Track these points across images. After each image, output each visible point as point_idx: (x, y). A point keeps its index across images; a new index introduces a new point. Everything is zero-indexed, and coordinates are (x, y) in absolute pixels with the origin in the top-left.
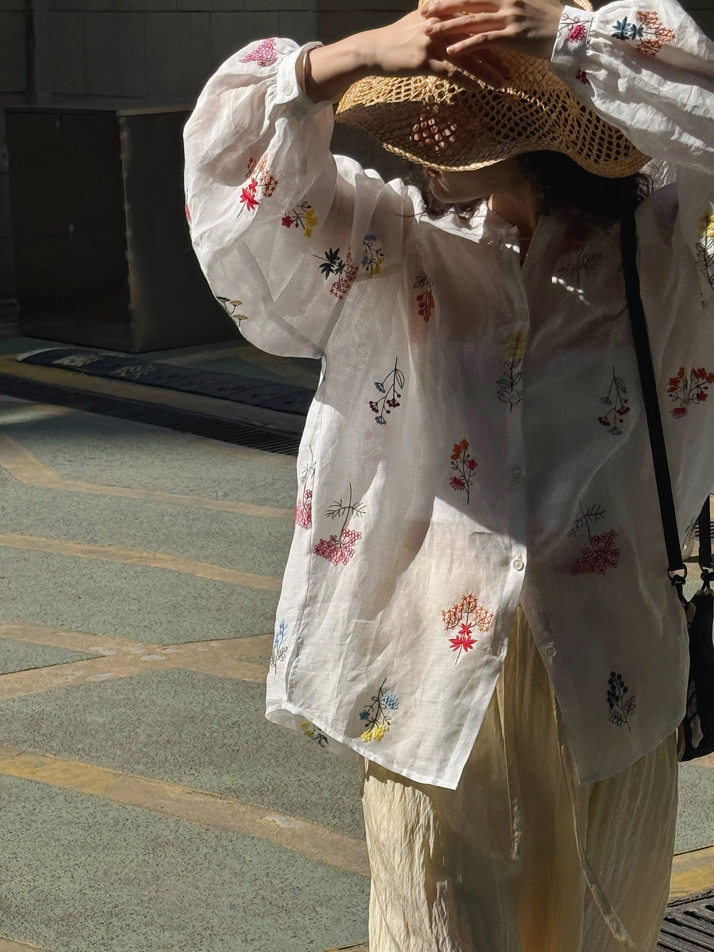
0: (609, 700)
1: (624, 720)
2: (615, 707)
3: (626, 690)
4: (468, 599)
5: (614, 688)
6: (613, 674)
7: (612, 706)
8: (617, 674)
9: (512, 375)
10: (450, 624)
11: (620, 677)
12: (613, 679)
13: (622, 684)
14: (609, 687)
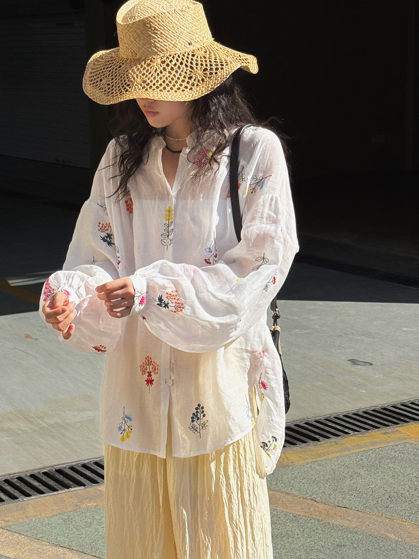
0: (192, 418)
1: (198, 431)
2: (195, 423)
3: (204, 416)
4: (147, 358)
5: (197, 412)
6: (199, 405)
7: (193, 421)
8: (201, 406)
9: (168, 230)
10: (144, 372)
11: (203, 408)
12: (199, 408)
13: (203, 412)
14: (195, 411)
